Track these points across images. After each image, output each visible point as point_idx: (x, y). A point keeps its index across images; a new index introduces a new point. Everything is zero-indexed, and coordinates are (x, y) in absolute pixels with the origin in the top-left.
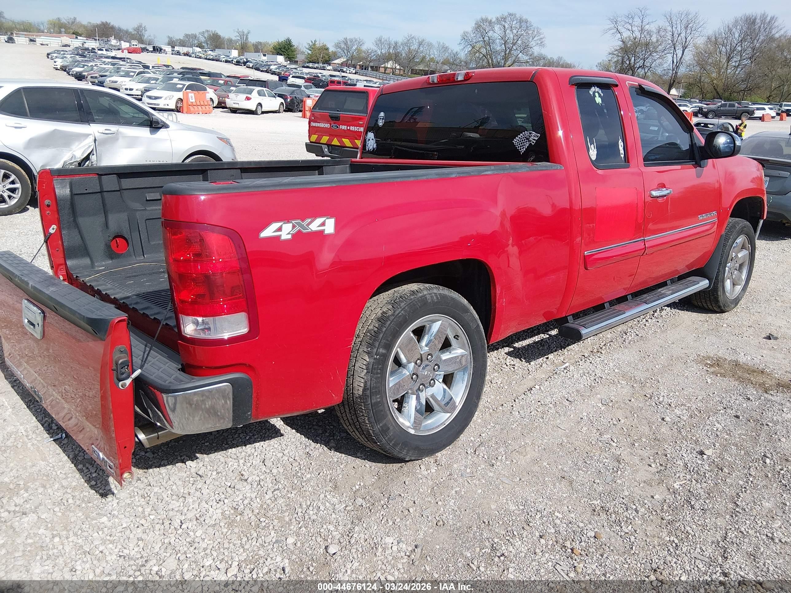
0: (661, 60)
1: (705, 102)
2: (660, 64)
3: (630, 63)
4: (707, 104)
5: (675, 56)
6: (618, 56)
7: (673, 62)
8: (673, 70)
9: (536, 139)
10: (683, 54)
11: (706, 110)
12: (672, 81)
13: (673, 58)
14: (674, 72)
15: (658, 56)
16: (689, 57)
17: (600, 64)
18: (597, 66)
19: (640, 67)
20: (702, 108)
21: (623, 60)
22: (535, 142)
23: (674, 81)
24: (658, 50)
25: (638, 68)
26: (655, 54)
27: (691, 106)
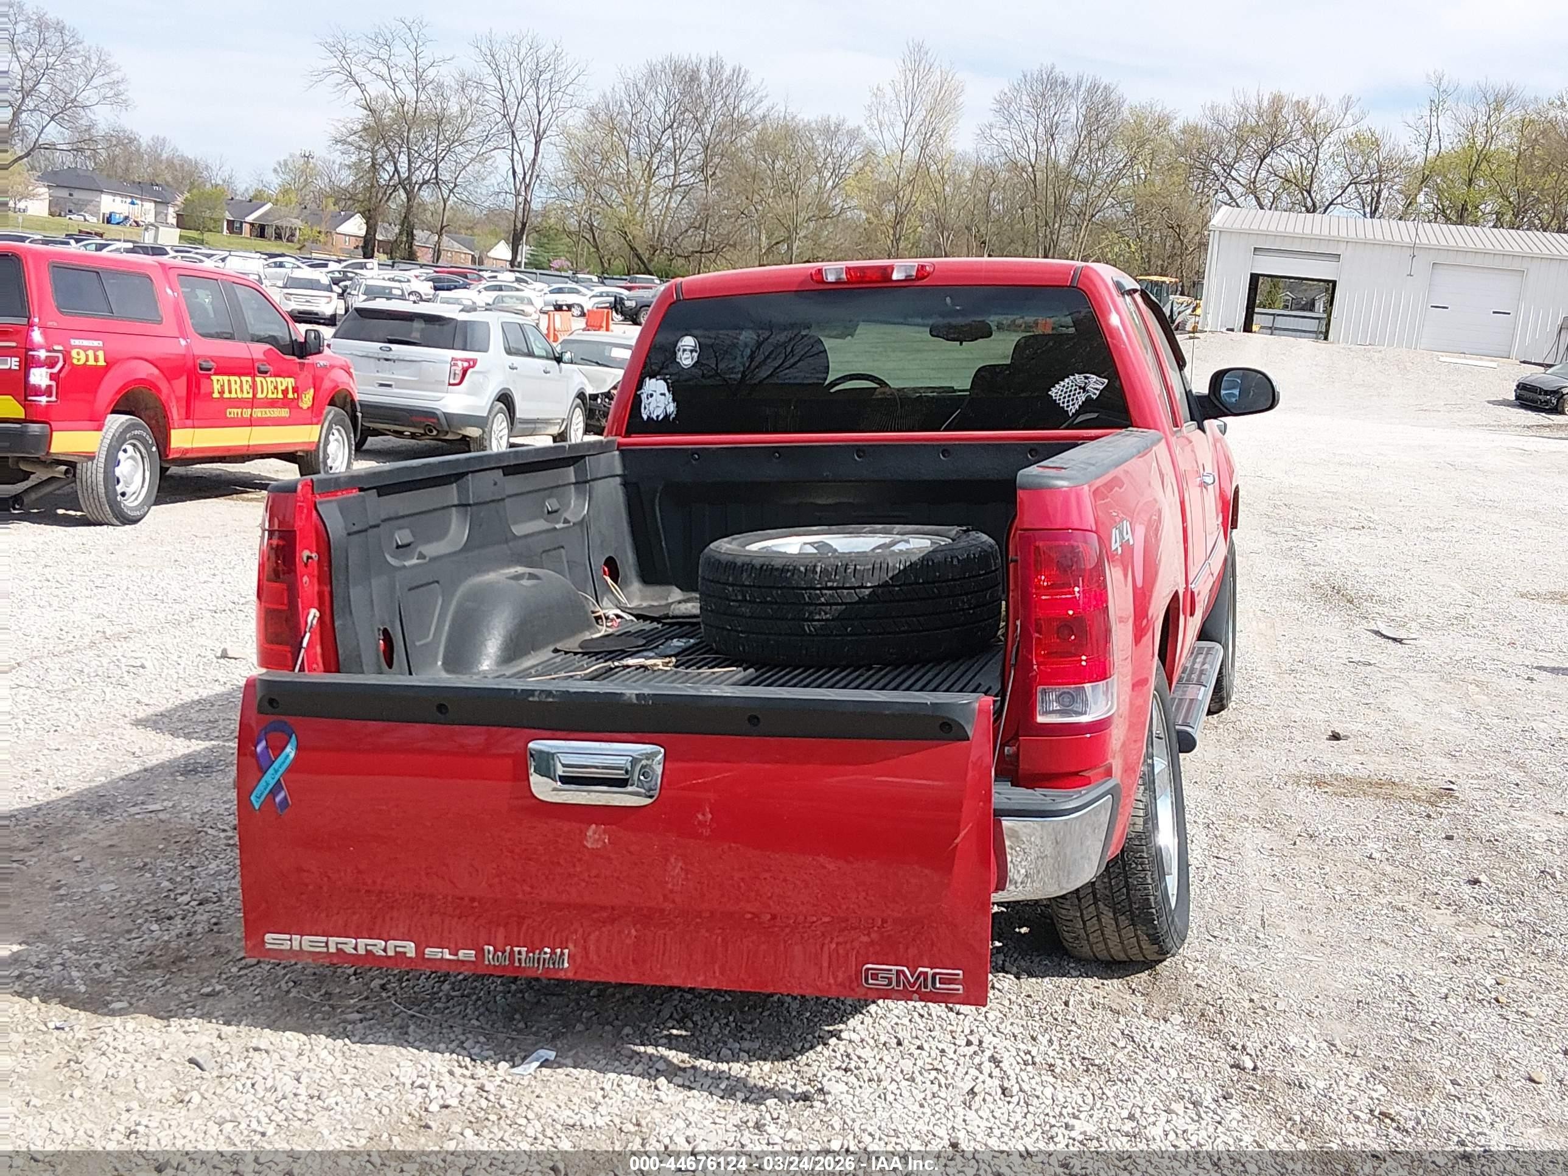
0: (478, 166)
1: (623, 284)
2: (479, 178)
3: (396, 170)
4: (629, 289)
5: (517, 156)
6: (360, 148)
7: (514, 172)
8: (518, 194)
9: (1101, 387)
10: (536, 154)
11: (633, 304)
12: (519, 226)
13: (512, 160)
14: (521, 199)
15: (469, 155)
16: (552, 161)
17: (286, 164)
18: (275, 170)
19: (425, 182)
20: (622, 299)
21: (374, 159)
22: (1098, 392)
23: (524, 225)
24: (466, 137)
25: (421, 185)
26: (460, 149)
27: (591, 294)
